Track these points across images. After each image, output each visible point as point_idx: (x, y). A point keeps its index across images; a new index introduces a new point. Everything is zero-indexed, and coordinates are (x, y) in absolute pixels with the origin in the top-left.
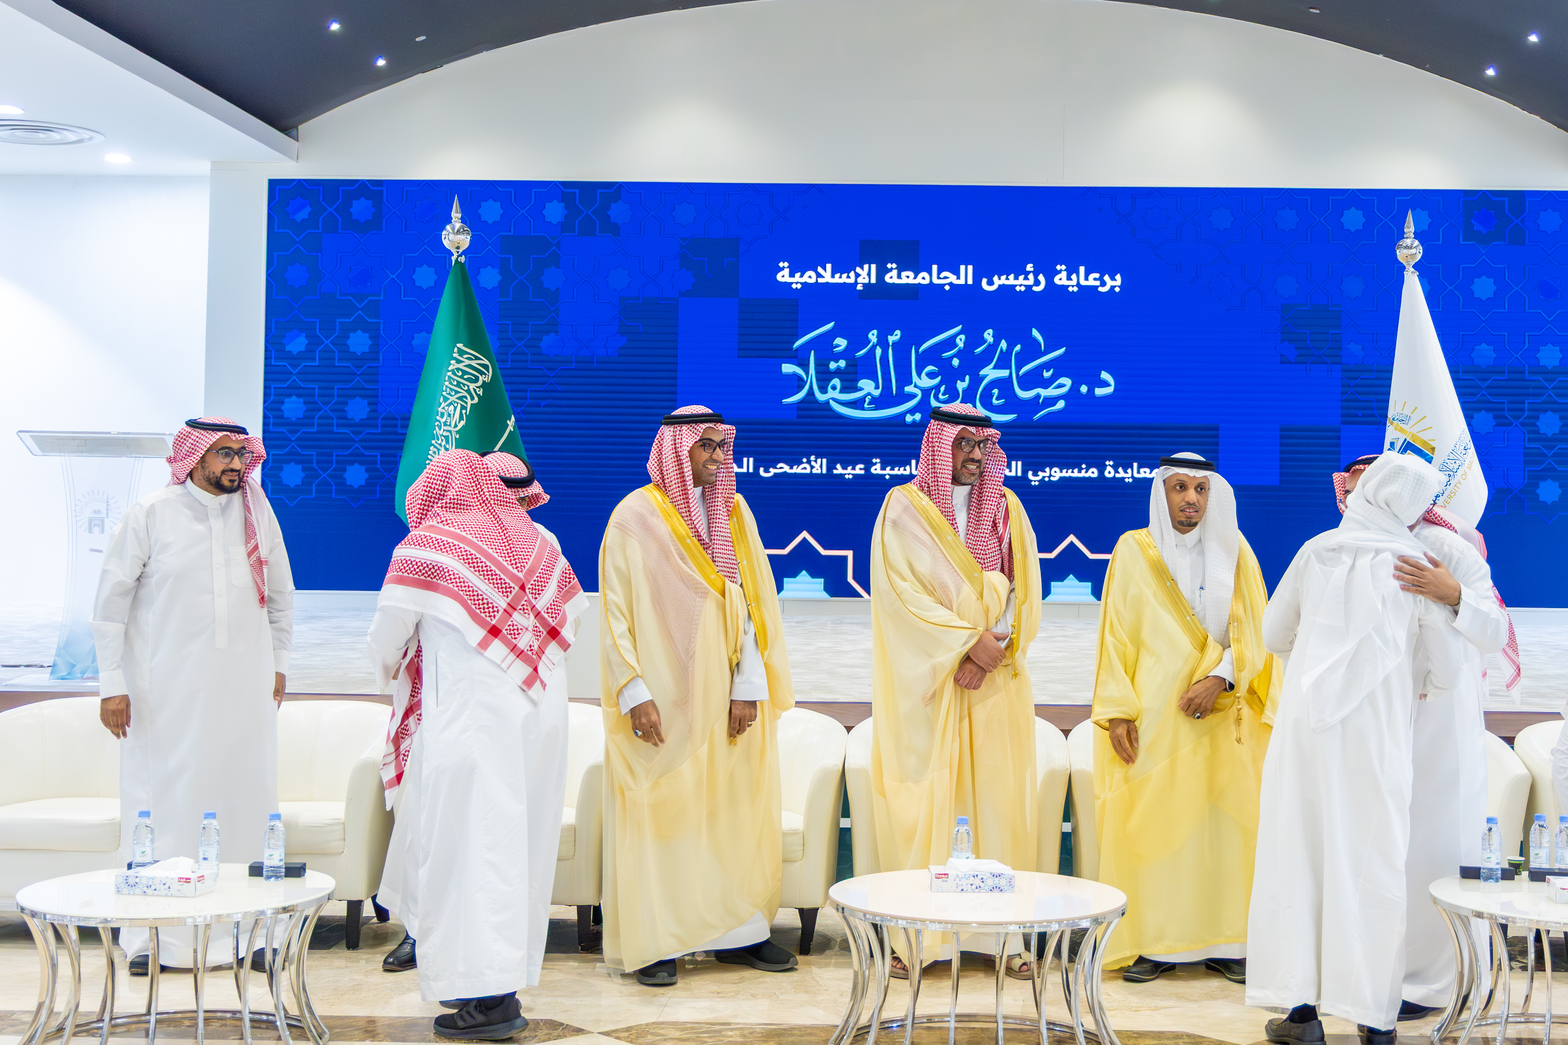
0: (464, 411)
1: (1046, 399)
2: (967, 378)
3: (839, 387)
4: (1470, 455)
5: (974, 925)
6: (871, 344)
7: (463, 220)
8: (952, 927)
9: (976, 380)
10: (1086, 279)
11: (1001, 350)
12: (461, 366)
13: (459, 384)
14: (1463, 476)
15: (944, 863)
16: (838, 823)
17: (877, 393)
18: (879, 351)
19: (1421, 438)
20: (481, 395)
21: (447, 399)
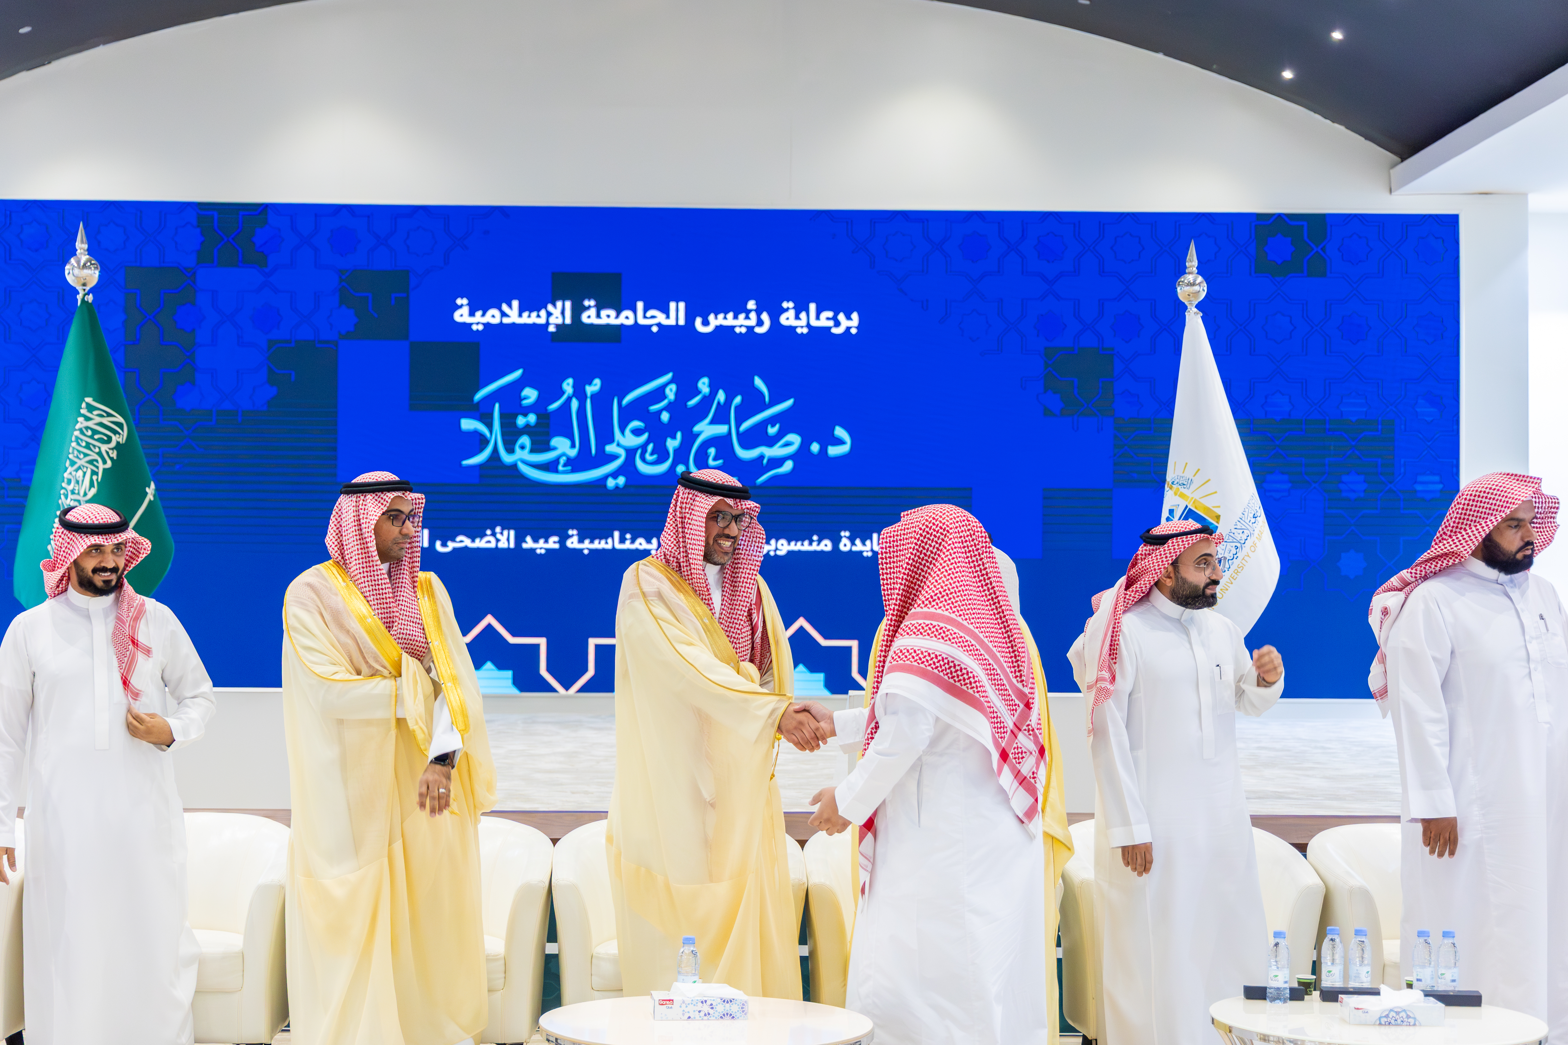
0: (95, 478)
1: (771, 460)
2: (679, 435)
3: (528, 447)
4: (1261, 523)
6: (565, 396)
7: (90, 251)
9: (690, 438)
10: (818, 318)
11: (719, 403)
12: (90, 424)
13: (88, 446)
14: (1252, 548)
15: (668, 988)
16: (543, 948)
17: (573, 453)
18: (575, 404)
19: (1204, 505)
20: (115, 458)
21: (76, 463)
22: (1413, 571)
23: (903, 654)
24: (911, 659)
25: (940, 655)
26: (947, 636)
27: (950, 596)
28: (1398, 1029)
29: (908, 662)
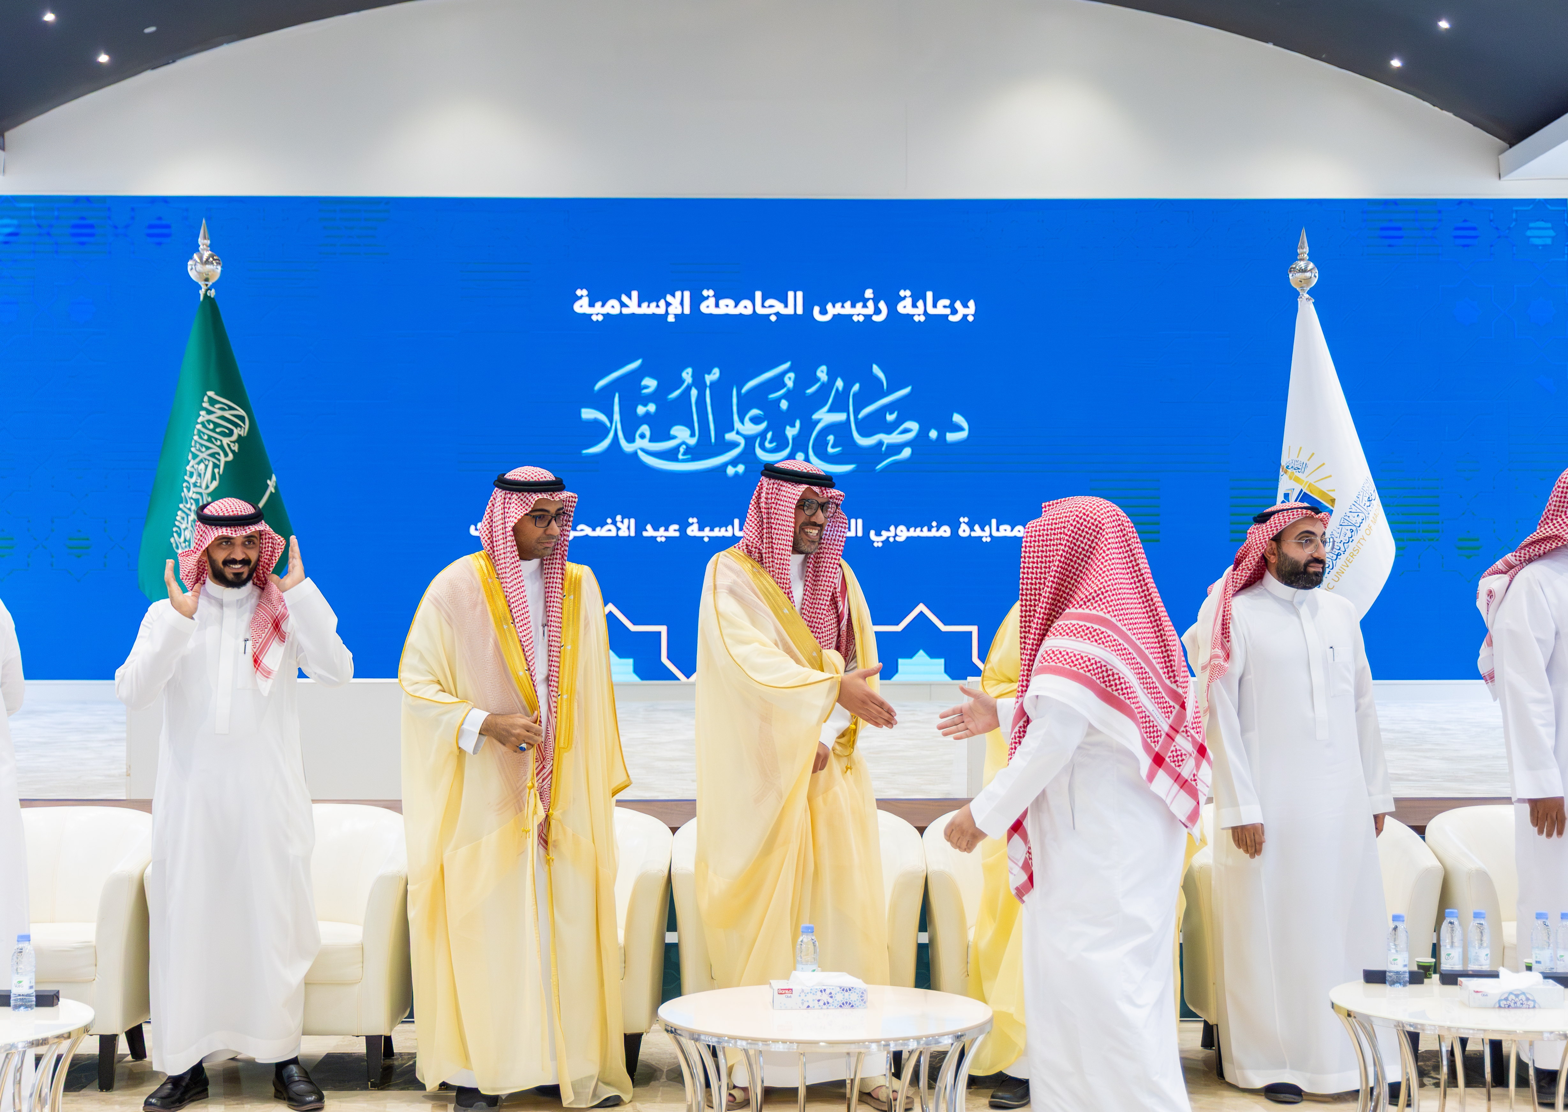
0: (216, 470)
1: (890, 446)
2: (798, 423)
3: (648, 434)
4: (1375, 507)
5: (822, 1044)
6: (685, 385)
7: (212, 247)
8: (798, 1047)
9: (808, 425)
10: (935, 306)
11: (837, 390)
12: (212, 417)
13: (210, 439)
14: (1367, 530)
15: (787, 977)
16: (663, 937)
17: (693, 442)
18: (694, 392)
19: (1319, 489)
20: (237, 451)
21: (197, 456)
22: (1518, 554)
23: (1055, 656)
24: (1064, 662)
25: (1093, 659)
26: (1100, 639)
27: (1106, 594)
28: (1518, 1012)
29: (1060, 665)
